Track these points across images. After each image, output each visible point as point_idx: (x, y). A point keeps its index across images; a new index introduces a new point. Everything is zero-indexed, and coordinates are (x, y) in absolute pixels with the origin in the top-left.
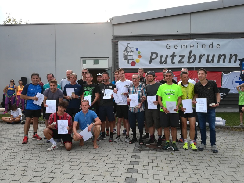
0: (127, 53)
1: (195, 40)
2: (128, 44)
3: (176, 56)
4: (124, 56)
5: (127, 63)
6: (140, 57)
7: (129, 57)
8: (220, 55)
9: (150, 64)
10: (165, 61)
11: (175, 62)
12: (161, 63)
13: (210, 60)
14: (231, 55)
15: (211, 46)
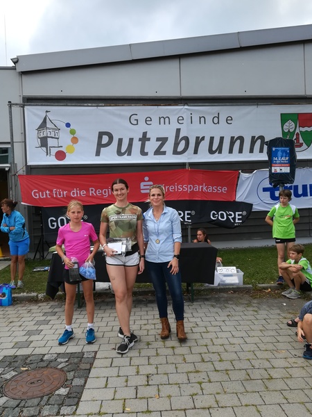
1: (186, 107)
2: (47, 112)
3: (149, 139)
5: (47, 154)
8: (232, 138)
9: (96, 155)
10: (129, 151)
11: (147, 153)
12: (120, 153)
13: (214, 148)
14: (253, 137)
15: (216, 119)
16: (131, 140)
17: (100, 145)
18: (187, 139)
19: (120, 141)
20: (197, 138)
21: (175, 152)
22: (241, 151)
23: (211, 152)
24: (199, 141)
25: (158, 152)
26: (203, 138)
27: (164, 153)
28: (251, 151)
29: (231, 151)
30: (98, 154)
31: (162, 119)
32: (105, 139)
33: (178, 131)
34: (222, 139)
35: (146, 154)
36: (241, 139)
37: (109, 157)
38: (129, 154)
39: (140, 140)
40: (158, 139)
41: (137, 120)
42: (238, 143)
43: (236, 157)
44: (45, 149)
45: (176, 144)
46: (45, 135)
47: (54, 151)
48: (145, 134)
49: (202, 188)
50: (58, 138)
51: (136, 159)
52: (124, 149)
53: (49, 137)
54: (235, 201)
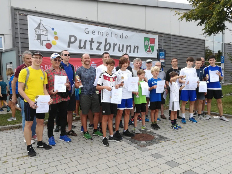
0: (41, 32)
1: (110, 28)
2: (41, 20)
3: (94, 42)
4: (36, 36)
5: (41, 44)
6: (56, 38)
7: (43, 38)
8: (127, 46)
9: (68, 47)
10: (84, 47)
11: (93, 49)
12: (80, 47)
15: (122, 36)
16: (86, 41)
17: (70, 43)
18: (110, 44)
19: (80, 41)
21: (105, 50)
22: (130, 52)
23: (119, 51)
25: (98, 49)
26: (116, 44)
27: (100, 50)
28: (134, 52)
32: (73, 39)
33: (106, 39)
34: (123, 45)
36: (130, 46)
37: (74, 49)
38: (85, 49)
39: (90, 41)
40: (98, 42)
41: (88, 31)
42: (129, 49)
44: (39, 41)
45: (105, 46)
46: (40, 33)
47: (45, 43)
48: (92, 39)
50: (47, 36)
52: (82, 46)
53: (42, 35)
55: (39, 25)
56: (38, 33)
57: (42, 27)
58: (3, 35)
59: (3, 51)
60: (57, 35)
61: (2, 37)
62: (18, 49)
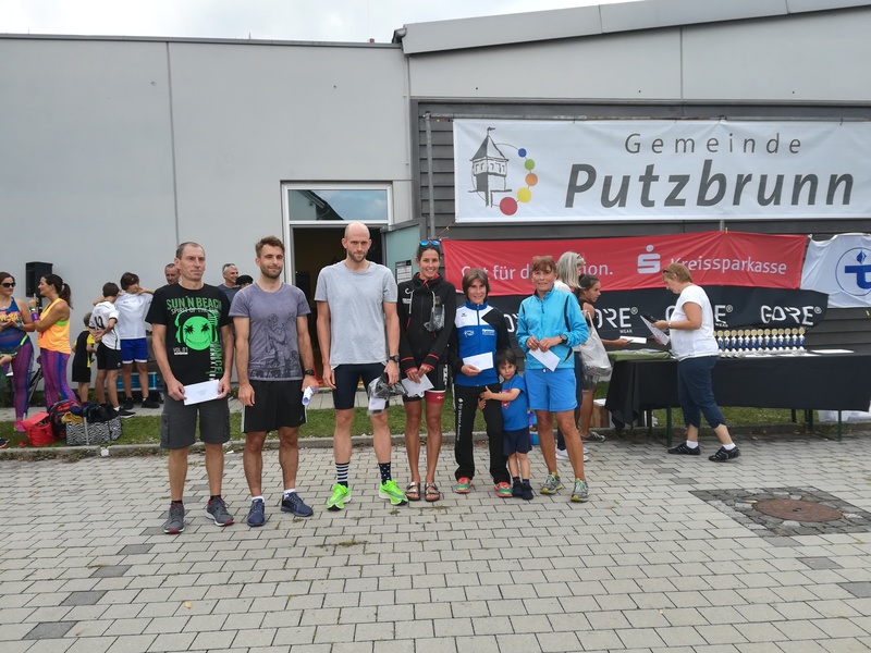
1: (723, 122)
2: (490, 129)
3: (656, 178)
4: (475, 178)
5: (487, 204)
7: (493, 182)
8: (798, 177)
9: (567, 206)
10: (622, 198)
11: (653, 202)
12: (606, 202)
13: (767, 195)
14: (833, 177)
15: (773, 143)
16: (626, 180)
17: (573, 188)
18: (721, 178)
19: (608, 181)
20: (740, 177)
21: (702, 201)
22: (811, 201)
23: (762, 201)
24: (742, 181)
25: (672, 201)
26: (749, 178)
27: (682, 203)
28: (830, 200)
29: (795, 201)
30: (569, 203)
31: (681, 144)
32: (583, 178)
33: (708, 164)
34: (780, 179)
35: (651, 204)
36: (813, 179)
37: (588, 209)
38: (623, 204)
39: (641, 179)
41: (639, 145)
42: (806, 188)
43: (803, 211)
44: (483, 194)
45: (704, 187)
46: (485, 170)
47: (498, 198)
48: (650, 169)
49: (746, 265)
50: (505, 176)
51: (633, 212)
52: (613, 195)
53: (491, 174)
54: (798, 290)
55: (485, 145)
56: (479, 171)
57: (491, 152)
58: (391, 182)
59: (390, 229)
60: (533, 171)
61: (388, 188)
62: (427, 221)
